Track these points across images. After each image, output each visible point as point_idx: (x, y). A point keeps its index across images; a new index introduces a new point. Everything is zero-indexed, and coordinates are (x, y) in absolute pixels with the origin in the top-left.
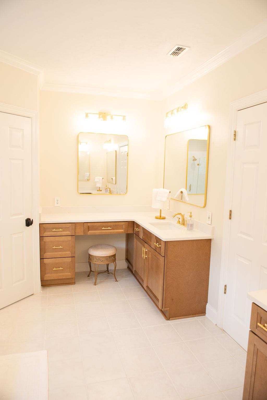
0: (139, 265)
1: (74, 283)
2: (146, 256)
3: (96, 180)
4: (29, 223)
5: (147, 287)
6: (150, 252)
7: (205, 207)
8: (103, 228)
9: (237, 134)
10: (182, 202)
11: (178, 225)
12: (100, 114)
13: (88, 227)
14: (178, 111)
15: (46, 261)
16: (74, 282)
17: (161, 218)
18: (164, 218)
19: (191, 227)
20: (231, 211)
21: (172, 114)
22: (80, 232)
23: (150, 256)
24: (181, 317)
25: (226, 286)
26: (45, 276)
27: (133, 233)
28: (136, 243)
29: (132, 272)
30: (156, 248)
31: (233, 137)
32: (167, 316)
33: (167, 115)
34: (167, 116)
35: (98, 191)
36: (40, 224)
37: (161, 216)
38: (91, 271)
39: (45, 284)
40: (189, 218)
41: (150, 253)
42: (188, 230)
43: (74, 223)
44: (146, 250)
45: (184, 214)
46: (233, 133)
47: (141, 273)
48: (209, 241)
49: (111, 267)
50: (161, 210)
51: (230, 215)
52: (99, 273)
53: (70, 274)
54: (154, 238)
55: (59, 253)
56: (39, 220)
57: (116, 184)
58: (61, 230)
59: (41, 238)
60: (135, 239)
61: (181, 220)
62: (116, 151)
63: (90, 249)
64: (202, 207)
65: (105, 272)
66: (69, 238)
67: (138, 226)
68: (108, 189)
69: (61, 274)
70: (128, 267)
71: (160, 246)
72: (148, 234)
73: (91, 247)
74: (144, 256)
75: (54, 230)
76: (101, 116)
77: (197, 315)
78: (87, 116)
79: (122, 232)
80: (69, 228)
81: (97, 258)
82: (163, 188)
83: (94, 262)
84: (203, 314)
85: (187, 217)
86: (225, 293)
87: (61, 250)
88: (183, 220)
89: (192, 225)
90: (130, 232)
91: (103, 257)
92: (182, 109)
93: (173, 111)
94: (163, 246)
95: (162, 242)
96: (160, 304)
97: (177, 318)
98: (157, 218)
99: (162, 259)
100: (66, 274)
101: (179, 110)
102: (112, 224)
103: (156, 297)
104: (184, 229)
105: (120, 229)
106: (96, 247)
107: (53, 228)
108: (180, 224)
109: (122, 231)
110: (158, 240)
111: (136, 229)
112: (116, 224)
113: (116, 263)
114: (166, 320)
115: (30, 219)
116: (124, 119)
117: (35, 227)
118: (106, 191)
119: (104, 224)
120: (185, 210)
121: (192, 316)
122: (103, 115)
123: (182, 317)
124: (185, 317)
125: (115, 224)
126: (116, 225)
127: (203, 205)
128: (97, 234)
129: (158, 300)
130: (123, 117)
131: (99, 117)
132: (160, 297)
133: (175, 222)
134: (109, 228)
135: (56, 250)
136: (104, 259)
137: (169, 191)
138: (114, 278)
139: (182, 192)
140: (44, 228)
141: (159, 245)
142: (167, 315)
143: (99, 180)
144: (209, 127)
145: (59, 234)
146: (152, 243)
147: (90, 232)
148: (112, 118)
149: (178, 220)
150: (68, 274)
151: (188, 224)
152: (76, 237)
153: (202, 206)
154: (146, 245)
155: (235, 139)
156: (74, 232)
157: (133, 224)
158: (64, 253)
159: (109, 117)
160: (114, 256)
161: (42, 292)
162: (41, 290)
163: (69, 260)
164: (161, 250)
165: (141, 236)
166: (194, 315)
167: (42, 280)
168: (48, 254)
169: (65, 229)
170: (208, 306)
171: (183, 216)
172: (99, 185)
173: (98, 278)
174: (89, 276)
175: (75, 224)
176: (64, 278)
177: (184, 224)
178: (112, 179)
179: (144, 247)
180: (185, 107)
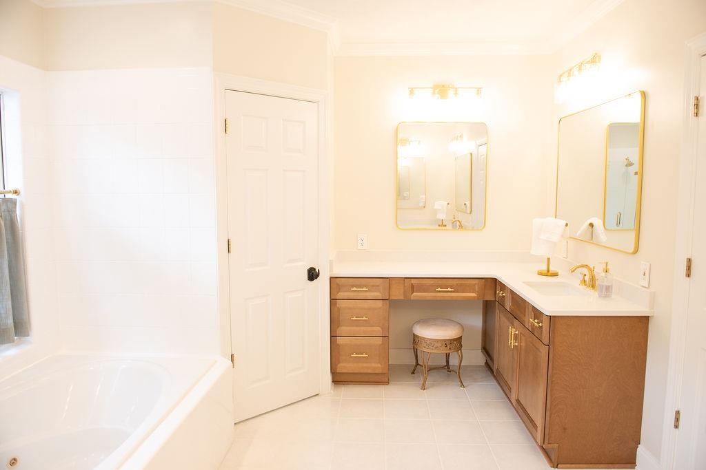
0: (503, 360)
1: (388, 383)
2: (516, 344)
3: (436, 207)
4: (313, 275)
5: (518, 401)
6: (524, 336)
7: (636, 251)
8: (439, 289)
9: (700, 104)
10: (593, 243)
11: (583, 287)
12: (435, 87)
13: (413, 287)
14: (580, 69)
15: (340, 340)
16: (386, 380)
17: (548, 273)
18: (555, 275)
19: (607, 291)
20: (689, 260)
21: (569, 75)
22: (397, 294)
23: (523, 344)
24: (581, 466)
25: (678, 413)
26: (339, 365)
27: (494, 299)
28: (499, 318)
29: (492, 371)
30: (532, 329)
31: (692, 109)
32: (553, 460)
33: (560, 79)
34: (560, 81)
35: (439, 226)
36: (331, 278)
37: (548, 271)
38: (417, 364)
39: (339, 379)
40: (603, 274)
41: (523, 338)
42: (600, 296)
43: (387, 278)
44: (517, 332)
45: (594, 268)
46: (692, 102)
47: (507, 375)
48: (644, 320)
49: (454, 361)
50: (549, 259)
51: (689, 268)
52: (431, 369)
53: (379, 365)
54: (531, 310)
55: (362, 328)
56: (330, 271)
57: (471, 213)
58: (365, 289)
59: (333, 301)
60: (497, 311)
61: (587, 278)
62: (471, 154)
63: (415, 325)
64: (629, 253)
65: (443, 368)
66: (380, 304)
67: (503, 287)
68: (458, 223)
69: (365, 365)
70: (486, 363)
71: (540, 324)
72: (519, 302)
73: (418, 322)
74: (512, 343)
75: (355, 289)
76: (437, 91)
77: (617, 465)
78: (411, 92)
79: (474, 297)
80: (378, 286)
81: (428, 342)
82: (554, 216)
83: (422, 348)
84: (629, 465)
85: (599, 272)
86: (676, 427)
87: (366, 323)
88: (593, 279)
89: (608, 288)
90: (490, 297)
91: (438, 341)
92: (588, 66)
93: (571, 70)
94: (545, 325)
95: (544, 317)
96: (539, 435)
97: (573, 466)
98: (540, 274)
99: (544, 350)
100: (373, 365)
101: (583, 67)
102: (455, 282)
103: (532, 421)
104: (593, 295)
105: (470, 292)
106: (425, 322)
107: (353, 286)
108: (585, 285)
109: (474, 295)
110: (537, 314)
111: (499, 293)
112: (463, 281)
113: (461, 353)
114: (551, 467)
115: (315, 269)
116: (478, 94)
117: (323, 283)
118: (453, 226)
119: (440, 282)
120: (595, 258)
121: (606, 465)
122: (442, 90)
123: (585, 466)
124: (591, 466)
125: (460, 283)
126: (461, 285)
127: (631, 249)
128: (428, 299)
129: (535, 426)
130: (476, 90)
131: (434, 93)
132: (539, 422)
133: (576, 282)
134: (449, 289)
135: (357, 324)
136: (439, 345)
137: (564, 223)
138: (458, 380)
139: (591, 225)
140: (338, 284)
141: (538, 323)
142: (553, 457)
143: (441, 208)
144: (644, 95)
145: (361, 295)
146: (526, 320)
147: (414, 294)
148: (456, 93)
149: (582, 277)
150: (376, 366)
151: (601, 287)
152: (392, 304)
153: (631, 251)
154: (516, 322)
155: (697, 115)
156: (387, 294)
157: (494, 283)
158: (369, 328)
159: (451, 93)
160: (459, 340)
161: (332, 392)
162: (331, 388)
163: (379, 341)
164: (542, 333)
165: (508, 305)
166: (610, 465)
167: (334, 373)
168: (343, 330)
169: (372, 288)
170: (641, 450)
171: (592, 271)
172: (441, 216)
173: (428, 378)
174: (413, 373)
175: (390, 279)
176: (369, 371)
177: (593, 286)
178: (465, 204)
179: (513, 326)
180: (594, 60)
